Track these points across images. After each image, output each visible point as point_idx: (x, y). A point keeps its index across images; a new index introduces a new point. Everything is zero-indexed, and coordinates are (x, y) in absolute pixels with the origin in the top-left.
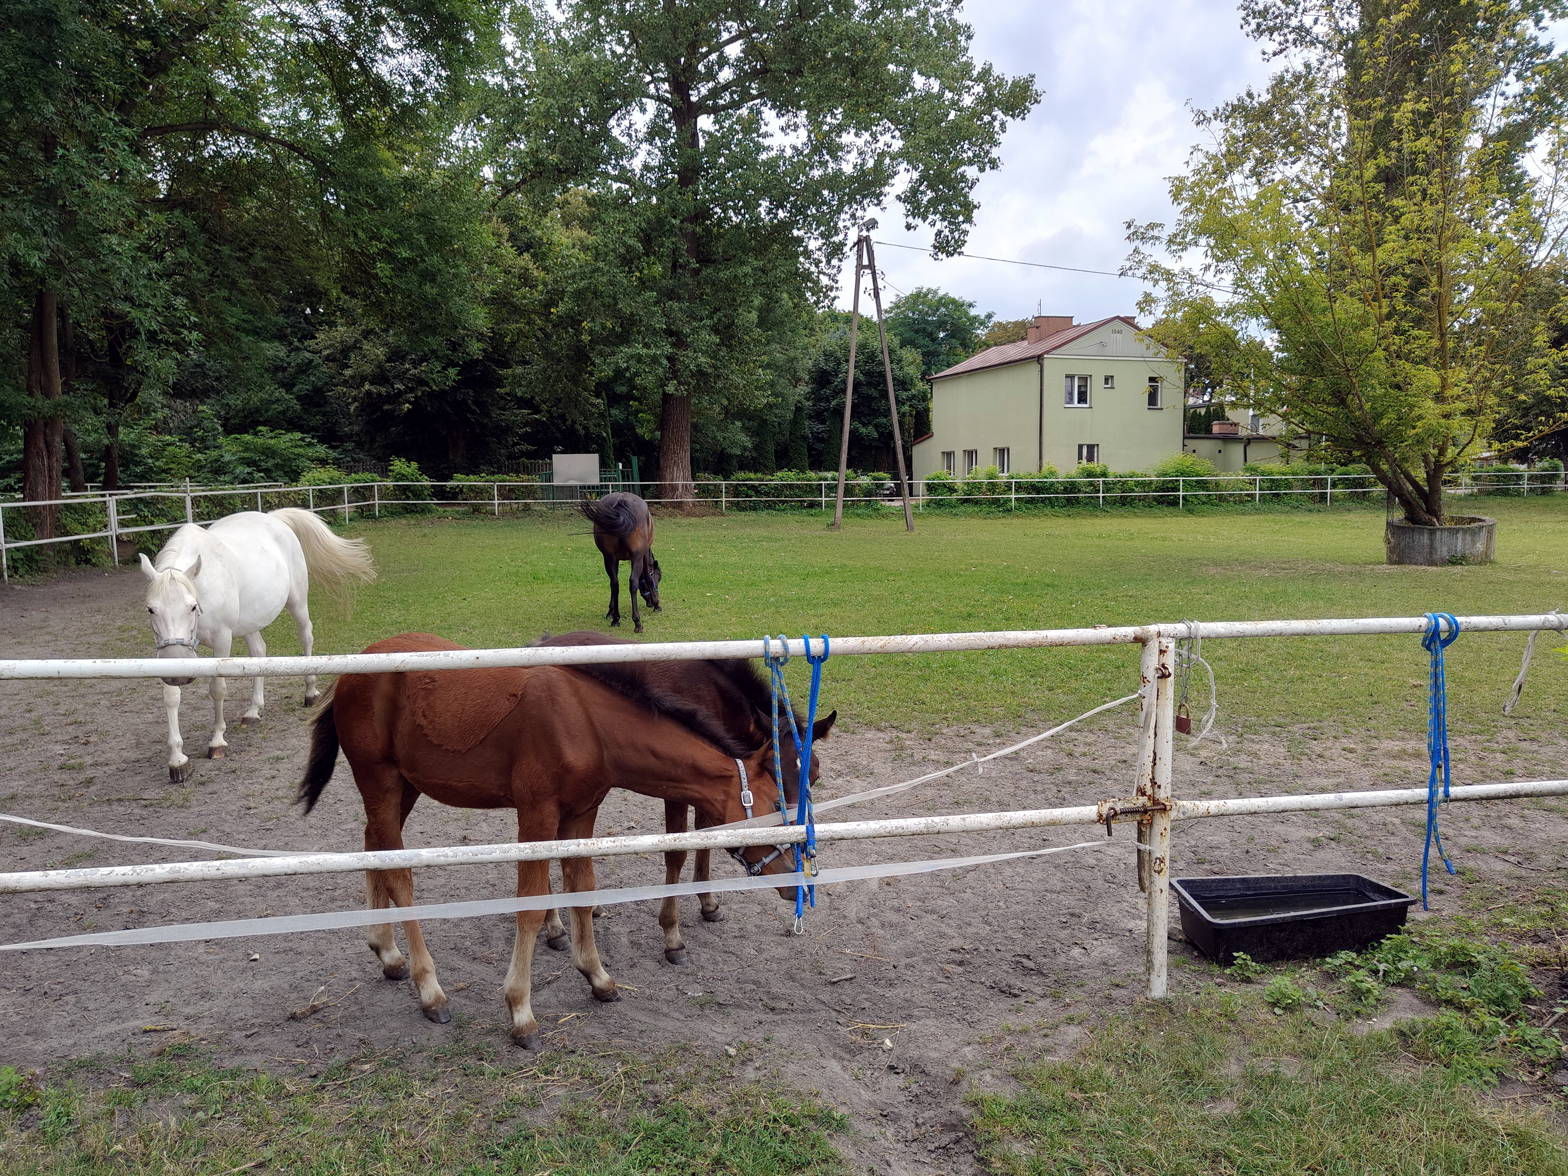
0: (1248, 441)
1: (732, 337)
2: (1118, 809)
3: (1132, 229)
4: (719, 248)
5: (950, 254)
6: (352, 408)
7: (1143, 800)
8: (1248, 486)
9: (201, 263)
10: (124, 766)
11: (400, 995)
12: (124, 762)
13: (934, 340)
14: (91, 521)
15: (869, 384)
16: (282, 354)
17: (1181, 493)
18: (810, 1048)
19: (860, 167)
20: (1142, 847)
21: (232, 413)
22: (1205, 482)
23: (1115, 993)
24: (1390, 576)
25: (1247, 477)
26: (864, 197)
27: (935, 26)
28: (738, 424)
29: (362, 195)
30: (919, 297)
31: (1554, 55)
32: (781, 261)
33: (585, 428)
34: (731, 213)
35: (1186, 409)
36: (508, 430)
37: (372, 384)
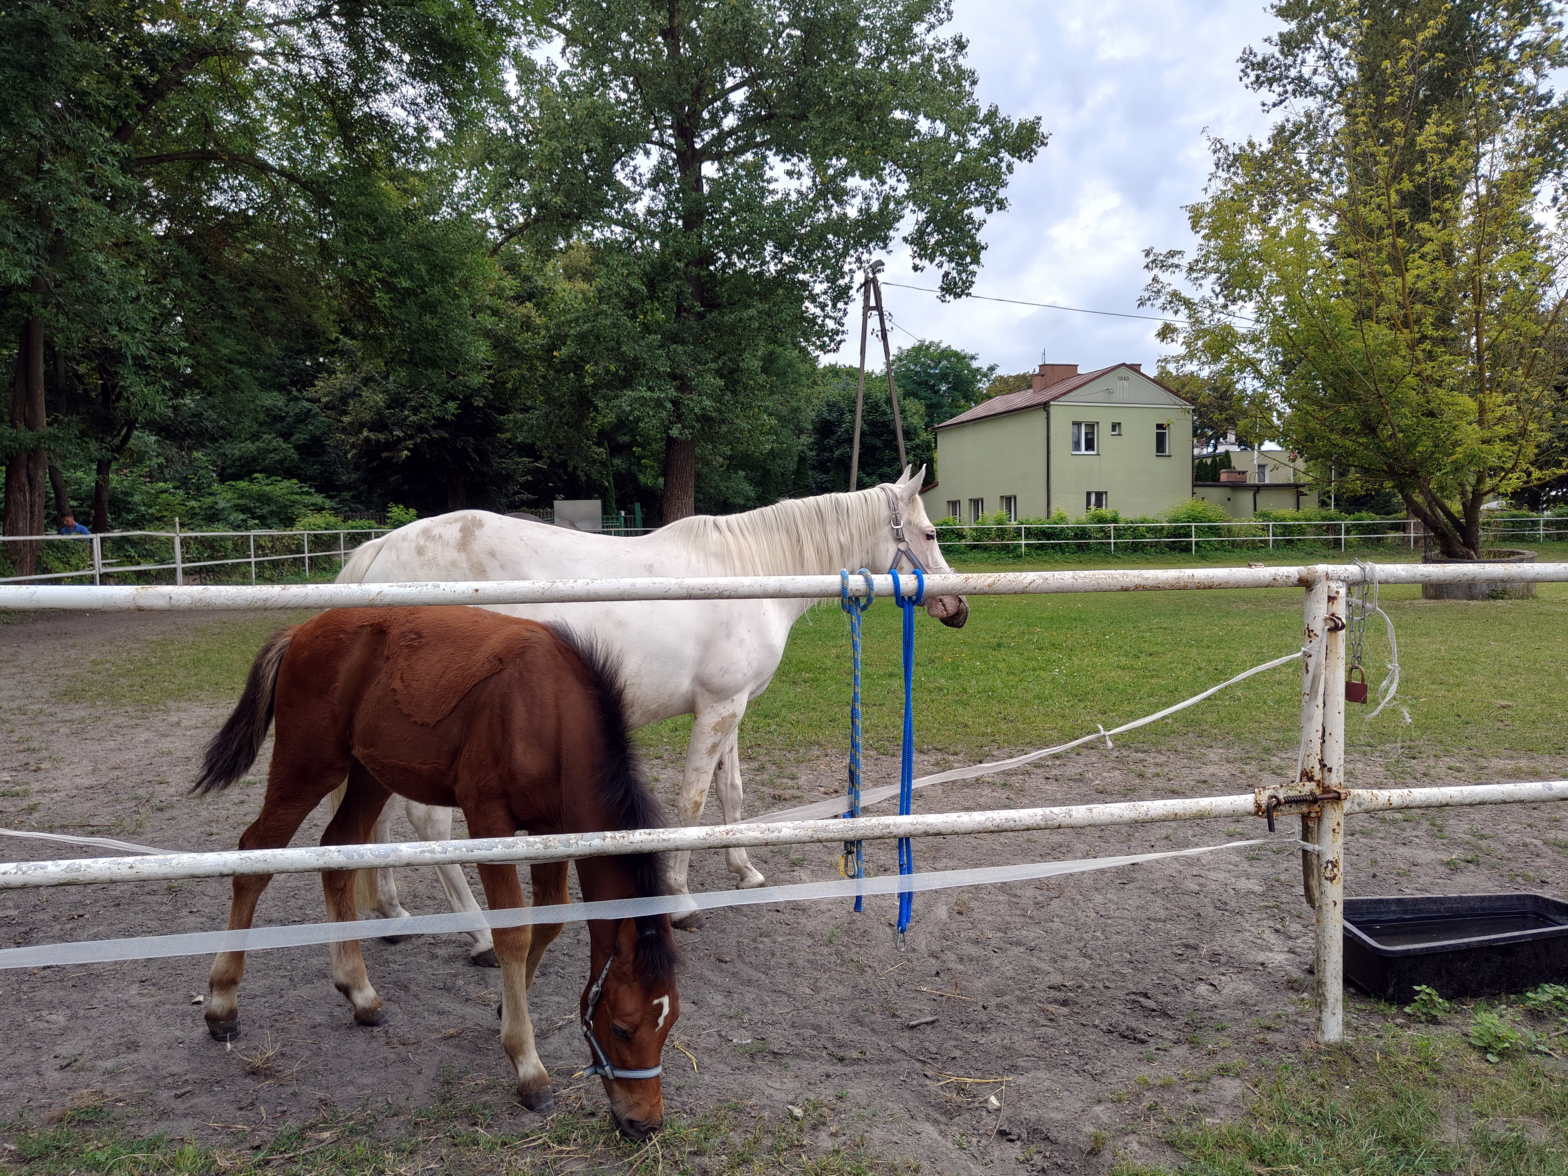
0: (1257, 489)
1: (737, 382)
2: (1281, 797)
3: (1151, 257)
4: (723, 292)
5: (958, 296)
6: (349, 456)
7: (1310, 786)
8: (1260, 532)
9: (193, 293)
10: (75, 792)
11: (374, 1045)
12: (77, 788)
13: (936, 392)
14: (73, 561)
15: (872, 434)
16: (280, 404)
17: (1193, 539)
18: (896, 1108)
19: (865, 212)
20: (1309, 847)
21: (229, 462)
22: (1217, 528)
23: (1271, 1037)
24: (1432, 609)
25: (1260, 523)
26: (870, 240)
27: (939, 72)
28: (742, 473)
29: (363, 224)
30: (921, 350)
31: (1554, 103)
32: (787, 304)
33: (588, 476)
34: (735, 258)
35: (1194, 458)
36: (509, 478)
37: (370, 430)
